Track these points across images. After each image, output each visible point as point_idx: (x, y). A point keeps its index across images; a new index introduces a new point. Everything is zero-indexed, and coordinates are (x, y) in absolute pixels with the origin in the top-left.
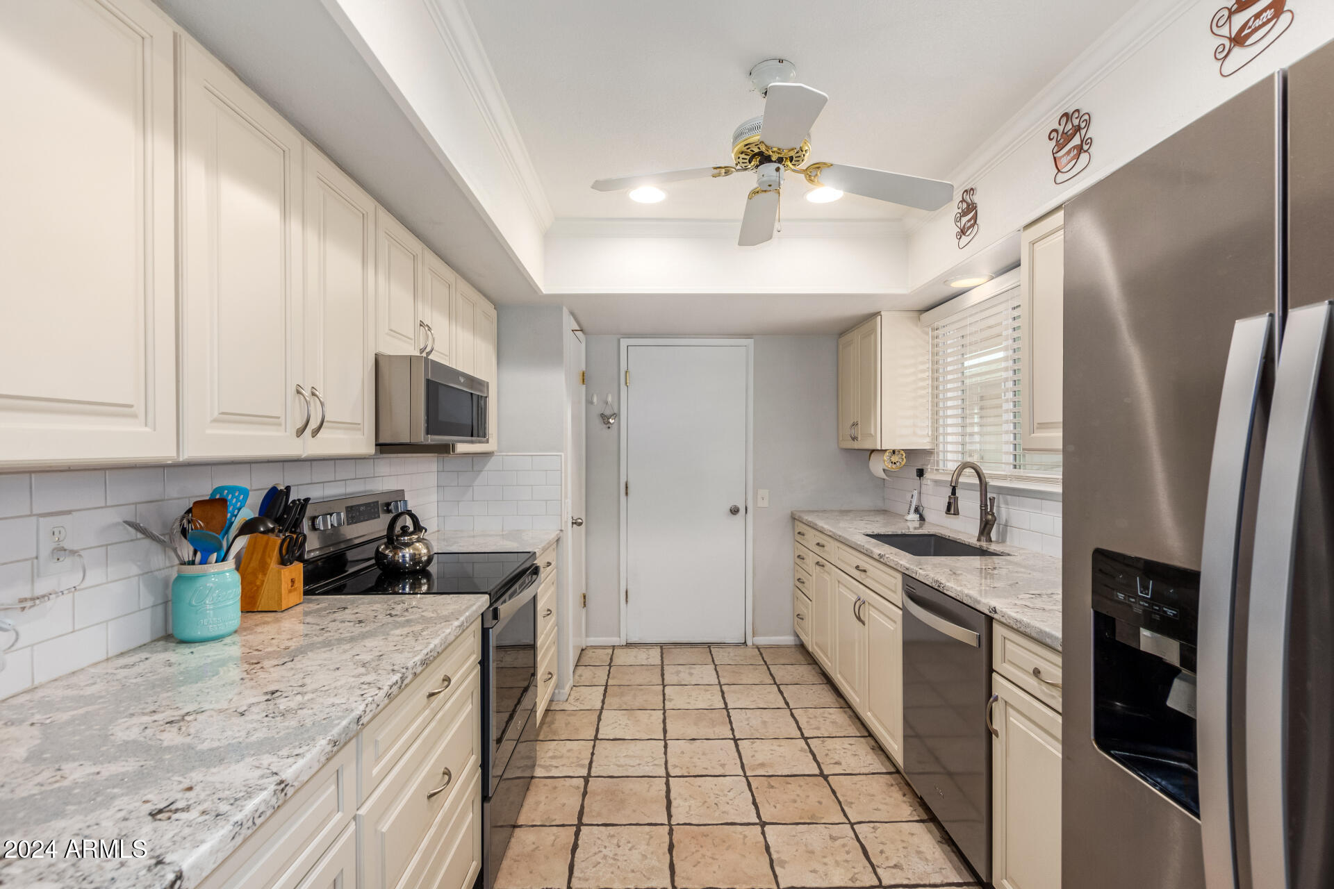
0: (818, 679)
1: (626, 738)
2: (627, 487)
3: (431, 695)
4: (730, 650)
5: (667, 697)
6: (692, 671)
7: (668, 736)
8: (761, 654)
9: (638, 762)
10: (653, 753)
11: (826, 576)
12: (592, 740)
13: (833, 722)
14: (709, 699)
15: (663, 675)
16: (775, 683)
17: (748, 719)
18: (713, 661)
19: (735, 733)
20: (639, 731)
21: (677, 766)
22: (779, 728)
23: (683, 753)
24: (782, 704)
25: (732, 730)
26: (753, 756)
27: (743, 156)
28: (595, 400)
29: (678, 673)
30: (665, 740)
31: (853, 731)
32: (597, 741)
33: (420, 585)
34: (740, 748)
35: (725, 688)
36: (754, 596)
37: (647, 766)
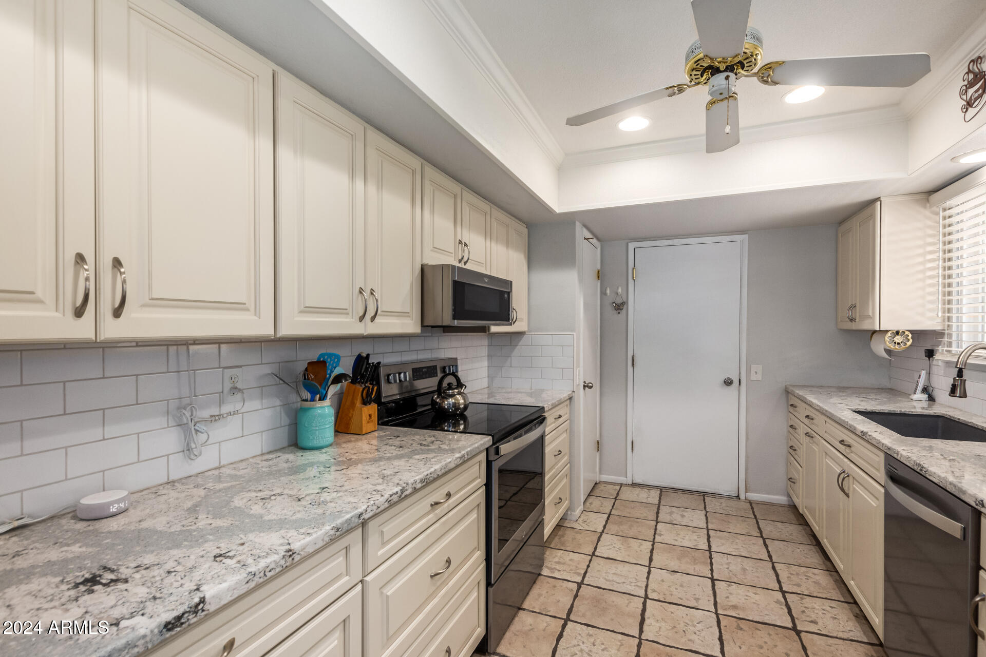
0: (806, 540)
1: (618, 559)
2: (633, 360)
3: (437, 504)
4: (723, 501)
5: (658, 532)
7: (653, 564)
8: (752, 508)
9: (623, 580)
10: (637, 575)
11: (815, 448)
12: (589, 555)
13: (815, 582)
14: (696, 540)
15: (658, 513)
16: (762, 536)
17: (728, 564)
18: (705, 508)
19: (714, 574)
20: (629, 556)
21: (656, 591)
22: (758, 577)
23: (663, 581)
24: (766, 557)
25: (712, 570)
26: (727, 597)
27: (694, 72)
28: (608, 291)
29: (671, 513)
30: (649, 567)
31: (836, 594)
32: (594, 557)
33: (459, 425)
34: (716, 587)
35: (711, 533)
36: (747, 457)
37: (630, 585)
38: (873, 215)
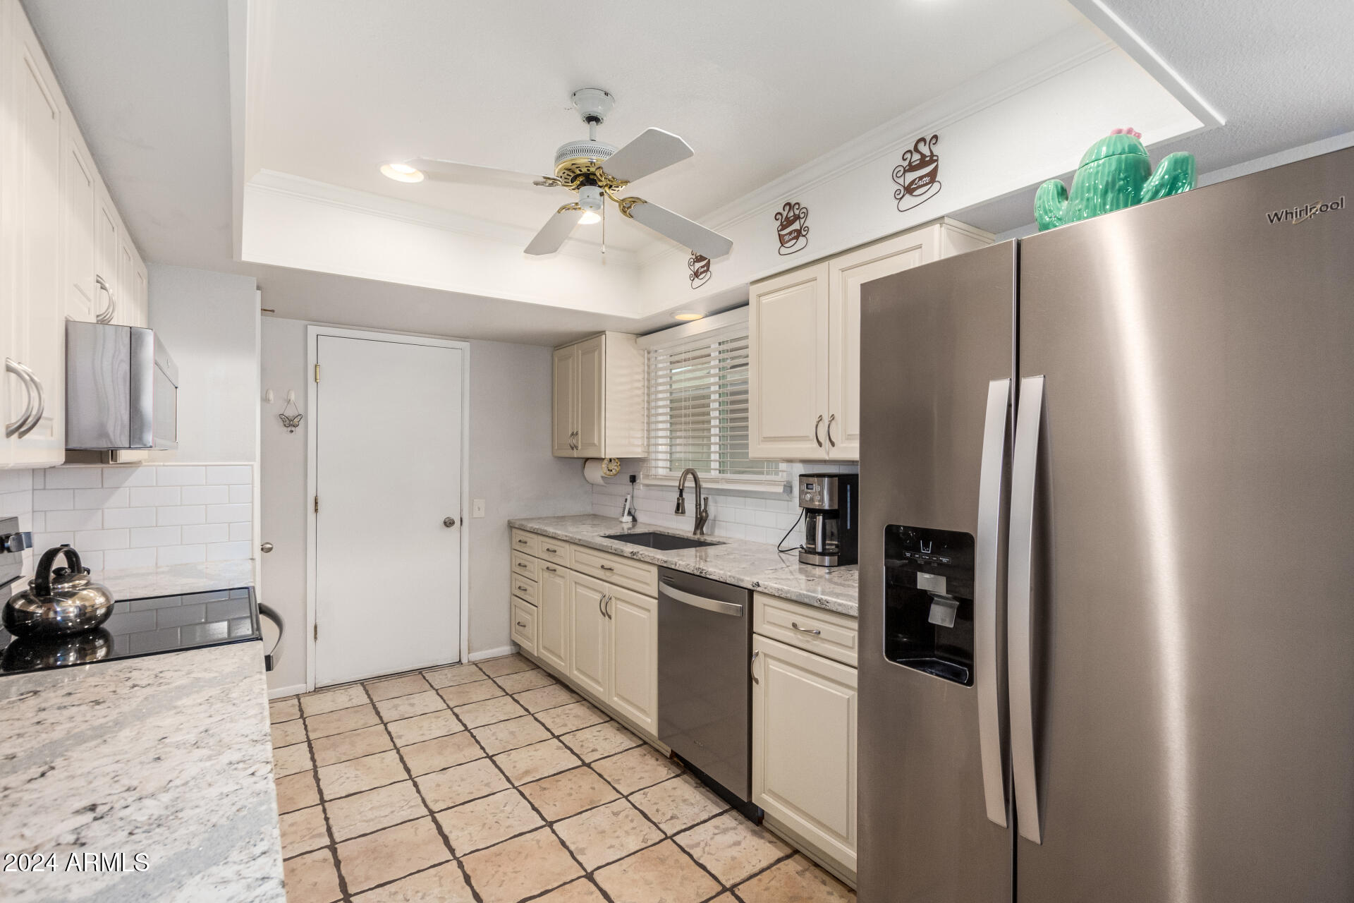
0: (547, 681)
1: (363, 789)
2: (316, 503)
4: (446, 671)
5: (394, 735)
6: (412, 701)
7: (414, 774)
8: (481, 669)
9: (389, 810)
10: (403, 796)
11: (558, 580)
12: (319, 804)
13: (575, 717)
14: (444, 725)
15: (378, 713)
16: (507, 694)
17: (494, 734)
18: (432, 686)
19: (487, 751)
20: (375, 778)
21: (439, 800)
22: (529, 734)
23: (438, 785)
24: (523, 712)
25: (482, 748)
26: (515, 767)
28: (274, 397)
29: (396, 707)
30: (411, 778)
31: (595, 719)
32: (326, 804)
34: (497, 763)
35: (456, 710)
36: (470, 611)
37: (403, 810)
38: (599, 346)
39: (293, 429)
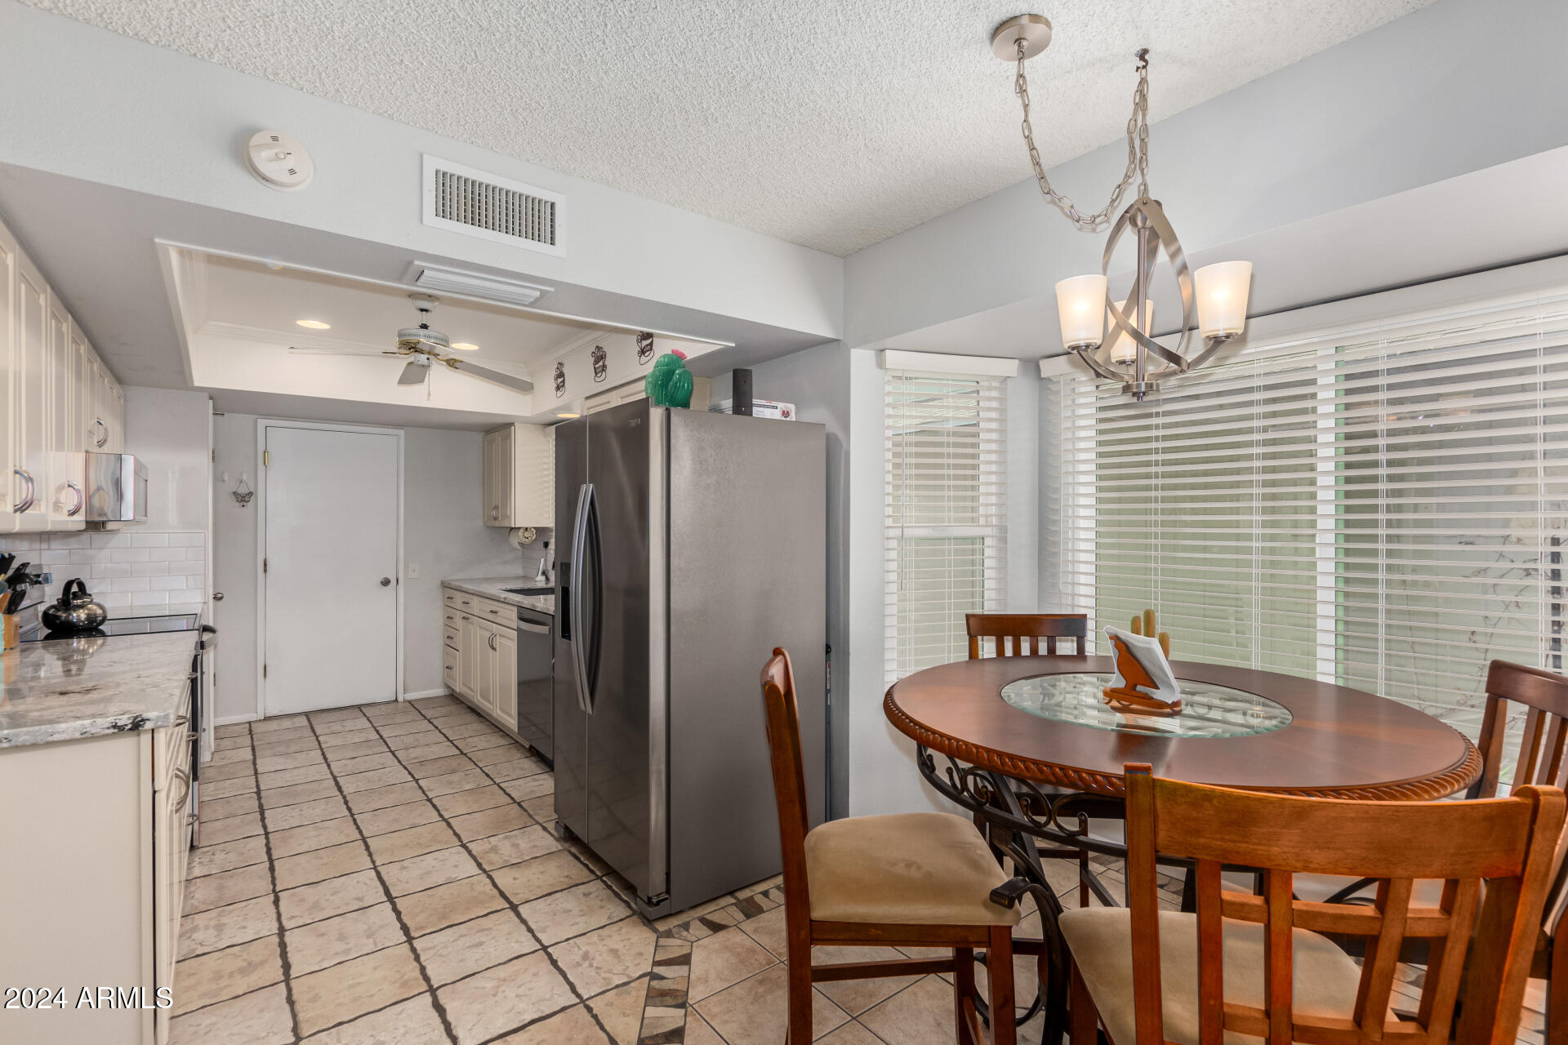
0: (464, 711)
2: (265, 565)
4: (381, 707)
5: (322, 742)
6: (344, 724)
8: (412, 705)
10: (317, 770)
11: (470, 627)
12: (252, 775)
13: (473, 730)
14: (364, 736)
15: (313, 730)
16: (426, 719)
17: (402, 741)
18: (364, 715)
19: (392, 749)
20: (299, 763)
21: (343, 772)
22: (429, 740)
23: (345, 765)
24: (432, 729)
25: (389, 748)
26: (408, 756)
28: (226, 478)
29: (330, 728)
30: (326, 762)
31: (490, 731)
32: (258, 775)
34: (396, 755)
35: (378, 728)
36: (405, 658)
37: (314, 777)
38: (509, 436)
39: (245, 504)
